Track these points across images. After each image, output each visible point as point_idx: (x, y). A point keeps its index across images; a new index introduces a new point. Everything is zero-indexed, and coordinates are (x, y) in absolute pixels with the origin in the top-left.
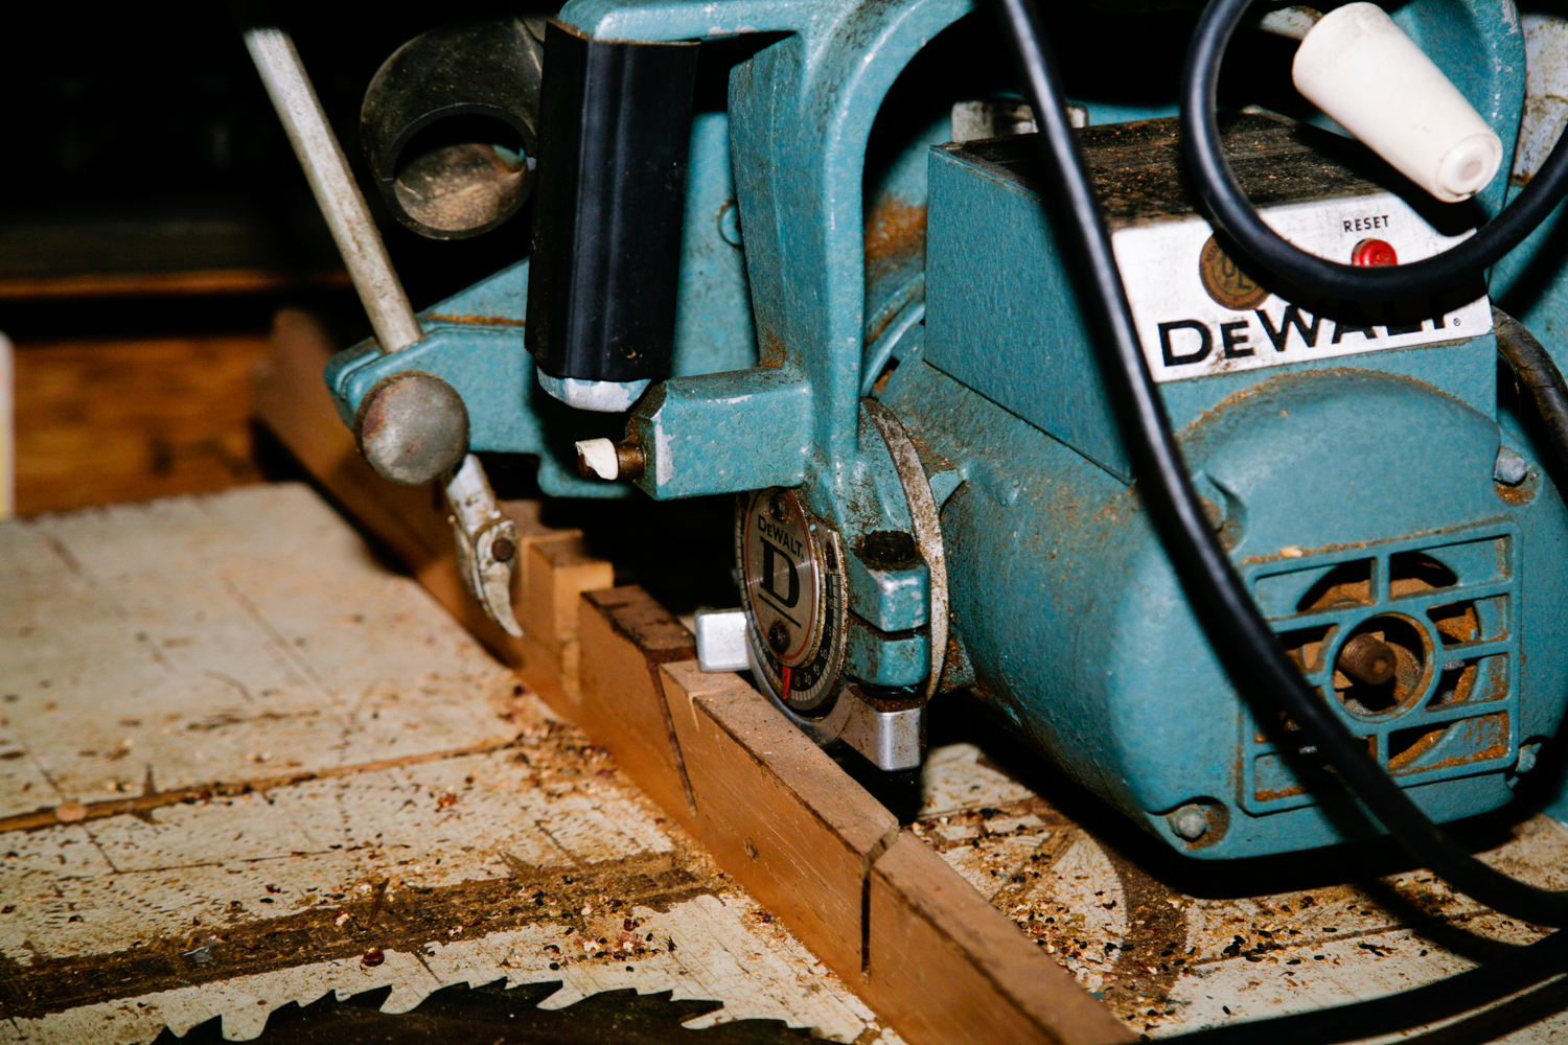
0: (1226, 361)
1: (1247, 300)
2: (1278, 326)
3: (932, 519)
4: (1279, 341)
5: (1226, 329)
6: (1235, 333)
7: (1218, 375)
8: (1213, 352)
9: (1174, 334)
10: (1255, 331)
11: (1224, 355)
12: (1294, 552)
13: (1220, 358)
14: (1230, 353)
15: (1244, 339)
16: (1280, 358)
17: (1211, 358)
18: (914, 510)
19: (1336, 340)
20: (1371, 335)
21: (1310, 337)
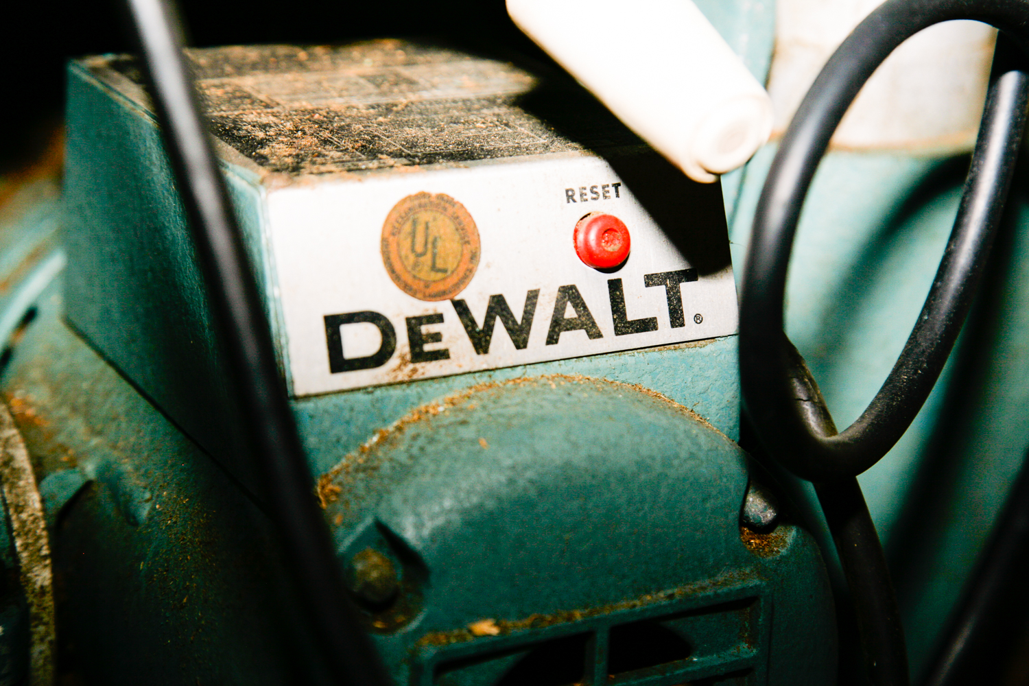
0: (411, 366)
1: (441, 287)
2: (480, 321)
3: (39, 538)
4: (481, 341)
5: (413, 324)
6: (425, 329)
7: (401, 383)
8: (396, 354)
9: (346, 330)
10: (451, 327)
11: (408, 357)
12: (486, 628)
13: (404, 363)
14: (418, 355)
15: (437, 337)
16: (482, 362)
17: (394, 362)
18: (16, 525)
19: (552, 339)
20: (595, 334)
21: (520, 336)
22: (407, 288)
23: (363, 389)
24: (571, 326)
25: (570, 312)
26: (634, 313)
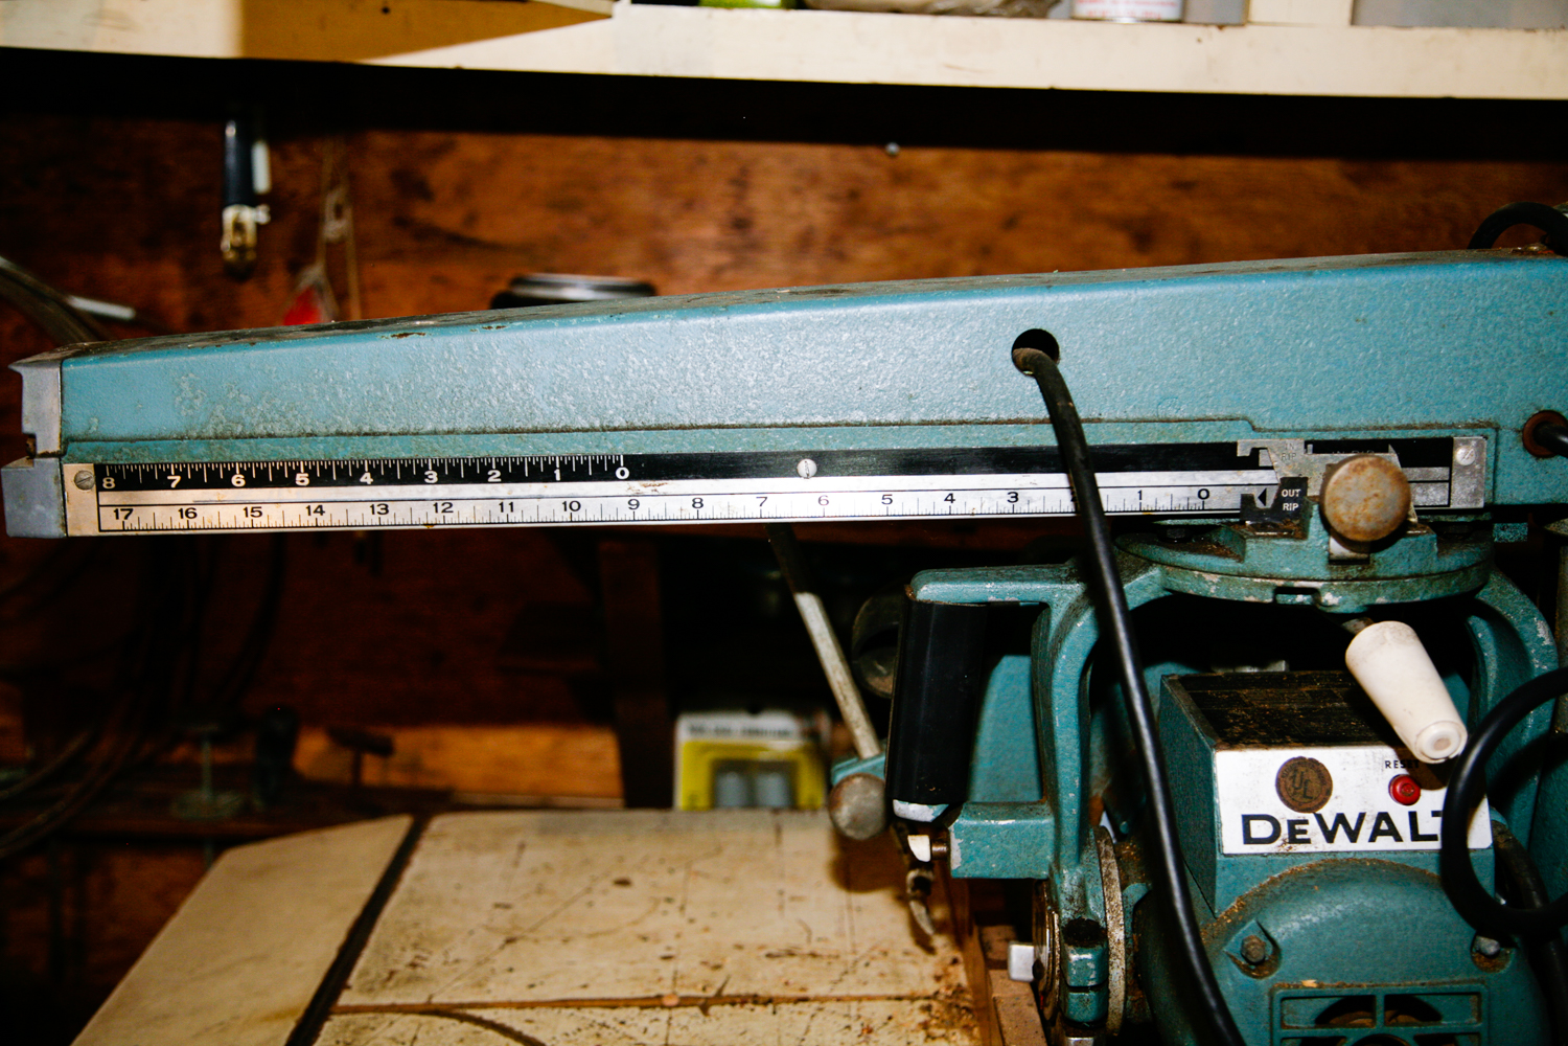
0: (1289, 845)
1: (1308, 806)
2: (1330, 826)
3: (1119, 915)
4: (1330, 836)
5: (1292, 824)
6: (1297, 827)
7: (1283, 853)
8: (1280, 838)
9: (1254, 824)
10: (1313, 827)
11: (1287, 841)
12: (1310, 983)
13: (1285, 843)
14: (1293, 840)
15: (1304, 832)
16: (1329, 847)
17: (1279, 842)
18: (1108, 907)
19: (1372, 839)
20: (1398, 838)
21: (1353, 835)
22: (1288, 805)
23: (1262, 855)
24: (1384, 833)
25: (1384, 826)
26: (1422, 831)
